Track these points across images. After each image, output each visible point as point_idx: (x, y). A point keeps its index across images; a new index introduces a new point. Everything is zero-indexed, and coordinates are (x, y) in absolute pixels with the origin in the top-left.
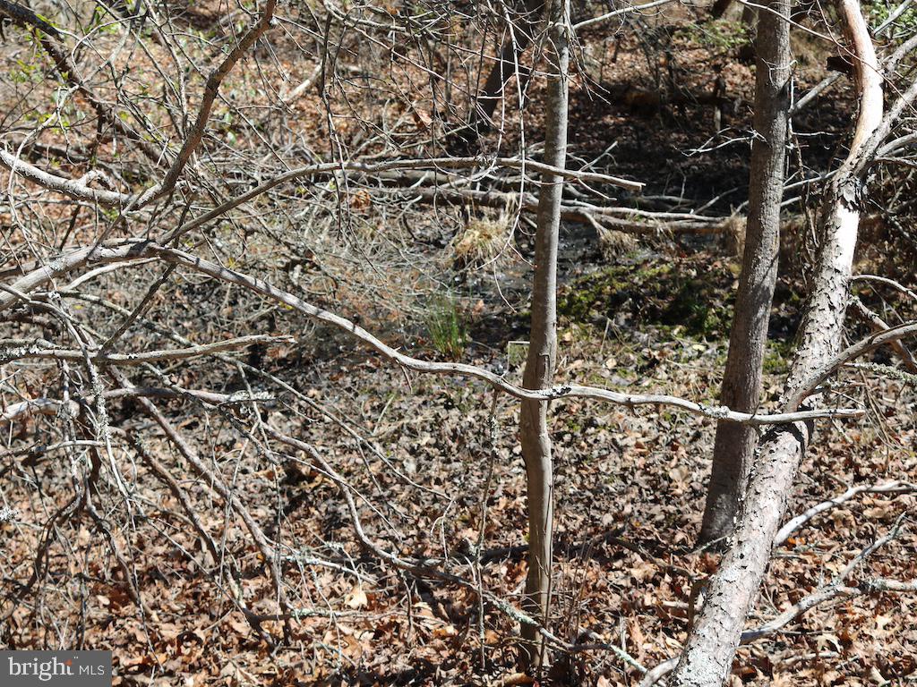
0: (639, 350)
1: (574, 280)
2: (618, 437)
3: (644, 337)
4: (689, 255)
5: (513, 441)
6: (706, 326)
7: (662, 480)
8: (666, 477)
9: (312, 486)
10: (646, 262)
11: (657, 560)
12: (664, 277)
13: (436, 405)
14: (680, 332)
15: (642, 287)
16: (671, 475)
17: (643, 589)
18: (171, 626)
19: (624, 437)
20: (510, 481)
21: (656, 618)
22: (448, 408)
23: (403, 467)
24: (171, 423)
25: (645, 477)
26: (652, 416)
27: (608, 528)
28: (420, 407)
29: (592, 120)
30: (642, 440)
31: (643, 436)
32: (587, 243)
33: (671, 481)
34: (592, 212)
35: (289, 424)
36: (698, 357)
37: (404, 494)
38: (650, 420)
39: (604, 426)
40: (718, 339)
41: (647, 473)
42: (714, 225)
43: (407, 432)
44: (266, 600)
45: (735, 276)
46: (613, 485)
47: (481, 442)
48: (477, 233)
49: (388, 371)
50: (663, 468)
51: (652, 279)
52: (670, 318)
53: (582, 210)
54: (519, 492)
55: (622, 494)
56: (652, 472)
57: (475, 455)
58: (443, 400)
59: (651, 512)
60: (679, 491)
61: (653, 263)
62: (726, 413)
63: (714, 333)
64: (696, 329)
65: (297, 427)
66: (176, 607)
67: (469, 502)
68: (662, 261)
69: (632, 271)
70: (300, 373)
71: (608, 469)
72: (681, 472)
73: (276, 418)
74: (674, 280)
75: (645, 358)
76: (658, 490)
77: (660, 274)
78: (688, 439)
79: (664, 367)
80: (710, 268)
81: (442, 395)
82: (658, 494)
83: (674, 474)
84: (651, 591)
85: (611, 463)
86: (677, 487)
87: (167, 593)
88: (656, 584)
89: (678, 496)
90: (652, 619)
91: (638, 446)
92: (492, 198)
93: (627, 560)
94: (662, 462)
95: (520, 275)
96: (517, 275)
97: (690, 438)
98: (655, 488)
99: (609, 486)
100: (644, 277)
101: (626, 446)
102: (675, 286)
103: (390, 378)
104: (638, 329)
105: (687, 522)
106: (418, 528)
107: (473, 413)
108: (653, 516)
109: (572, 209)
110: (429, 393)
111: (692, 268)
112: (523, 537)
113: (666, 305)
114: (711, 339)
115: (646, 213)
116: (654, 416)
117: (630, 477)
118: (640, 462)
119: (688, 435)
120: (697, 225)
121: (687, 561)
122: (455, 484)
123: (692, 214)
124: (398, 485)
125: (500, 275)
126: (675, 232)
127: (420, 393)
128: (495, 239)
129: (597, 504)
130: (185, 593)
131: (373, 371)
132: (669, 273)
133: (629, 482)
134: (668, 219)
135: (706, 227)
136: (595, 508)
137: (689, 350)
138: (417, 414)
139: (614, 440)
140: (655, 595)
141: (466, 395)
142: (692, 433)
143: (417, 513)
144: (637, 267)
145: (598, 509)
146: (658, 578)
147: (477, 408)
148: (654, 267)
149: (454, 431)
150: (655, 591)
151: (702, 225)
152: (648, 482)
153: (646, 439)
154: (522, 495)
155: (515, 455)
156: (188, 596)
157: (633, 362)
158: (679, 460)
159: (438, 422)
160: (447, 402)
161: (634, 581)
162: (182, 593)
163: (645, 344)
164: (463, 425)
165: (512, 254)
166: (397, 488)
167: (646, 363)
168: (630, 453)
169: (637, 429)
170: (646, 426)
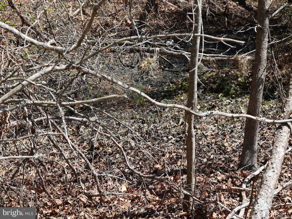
0: (208, 102)
1: (181, 78)
2: (204, 132)
3: (209, 98)
4: (222, 69)
5: (168, 134)
6: (230, 93)
7: (222, 146)
8: (224, 146)
9: (99, 151)
10: (207, 72)
11: (225, 173)
12: (214, 77)
13: (138, 122)
14: (221, 96)
15: (206, 80)
16: (225, 145)
17: (222, 184)
18: (59, 200)
19: (206, 132)
20: (169, 148)
21: (228, 193)
22: (143, 123)
23: (130, 144)
24: (45, 130)
25: (216, 146)
26: (215, 125)
27: (206, 163)
28: (133, 123)
29: (181, 22)
30: (213, 133)
31: (213, 132)
32: (184, 65)
33: (225, 147)
34: (186, 54)
35: (87, 130)
36: (229, 104)
37: (132, 153)
38: (215, 126)
39: (199, 129)
40: (235, 98)
41: (216, 144)
42: (230, 58)
43: (130, 132)
44: (90, 190)
45: (239, 76)
46: (205, 149)
47: (156, 135)
48: (146, 62)
49: (120, 111)
50: (222, 143)
51: (210, 77)
52: (217, 91)
53: (183, 54)
54: (173, 151)
55: (209, 152)
56: (218, 144)
57: (155, 139)
58: (141, 121)
59: (220, 157)
60: (229, 150)
61: (209, 72)
62: (265, 120)
63: (234, 96)
64: (227, 94)
65: (90, 131)
66: (59, 193)
67: (156, 156)
68: (212, 71)
69: (202, 75)
70: (88, 112)
71: (202, 143)
72: (229, 144)
73: (82, 128)
74: (218, 78)
75: (210, 105)
76: (221, 150)
77: (212, 76)
78: (229, 133)
79: (217, 108)
80: (230, 73)
81: (140, 119)
82: (221, 151)
83: (226, 144)
84: (225, 184)
85: (203, 141)
86: (228, 149)
87: (55, 189)
88: (226, 181)
89: (229, 152)
90: (227, 193)
91: (212, 135)
92: (151, 50)
93: (216, 174)
94: (221, 141)
95: (162, 77)
96: (161, 77)
97: (230, 132)
98: (220, 149)
99: (204, 149)
100: (207, 77)
101: (208, 135)
102: (218, 79)
103: (121, 113)
104: (206, 95)
105: (233, 161)
106: (139, 165)
107: (152, 125)
108: (221, 159)
109: (180, 53)
110: (136, 119)
111: (224, 73)
112: (177, 167)
113: (216, 86)
114: (233, 98)
115: (205, 55)
116: (216, 125)
117: (211, 146)
118: (213, 141)
119: (229, 131)
120: (224, 58)
121: (236, 173)
122: (150, 149)
123: (221, 55)
124: (130, 150)
125: (154, 77)
126: (217, 61)
127: (132, 118)
128: (152, 64)
129: (200, 155)
130: (62, 188)
131: (115, 111)
132: (215, 75)
133: (210, 148)
134: (214, 57)
135: (227, 59)
136: (200, 156)
137: (225, 102)
138: (132, 126)
139: (203, 133)
140: (226, 185)
141: (149, 119)
142: (230, 130)
143: (138, 160)
144: (204, 73)
145: (201, 157)
146: (227, 179)
147: (153, 123)
148: (210, 73)
149: (147, 131)
150: (227, 184)
151: (226, 58)
152: (217, 147)
153: (214, 133)
154: (174, 153)
155: (169, 139)
156: (63, 190)
157: (206, 106)
158: (227, 140)
159: (140, 128)
160: (143, 121)
161: (218, 181)
162: (61, 189)
163: (210, 100)
164: (149, 129)
165: (158, 69)
166: (129, 151)
167: (211, 107)
168: (209, 138)
169: (211, 129)
170: (214, 128)
